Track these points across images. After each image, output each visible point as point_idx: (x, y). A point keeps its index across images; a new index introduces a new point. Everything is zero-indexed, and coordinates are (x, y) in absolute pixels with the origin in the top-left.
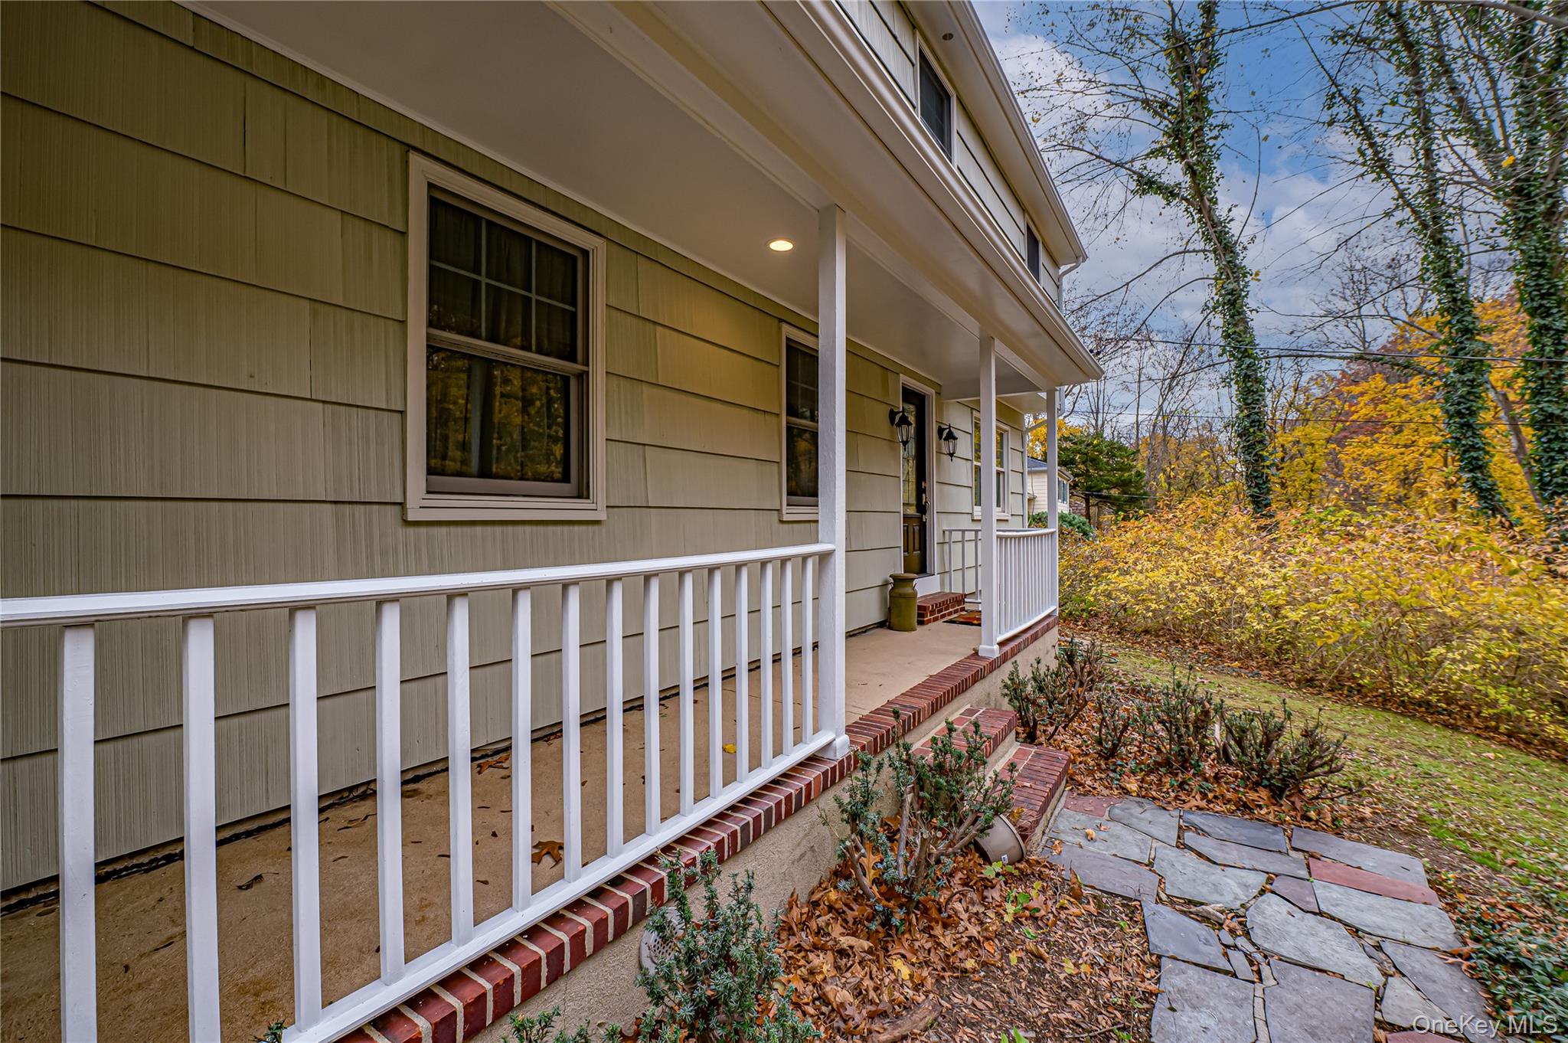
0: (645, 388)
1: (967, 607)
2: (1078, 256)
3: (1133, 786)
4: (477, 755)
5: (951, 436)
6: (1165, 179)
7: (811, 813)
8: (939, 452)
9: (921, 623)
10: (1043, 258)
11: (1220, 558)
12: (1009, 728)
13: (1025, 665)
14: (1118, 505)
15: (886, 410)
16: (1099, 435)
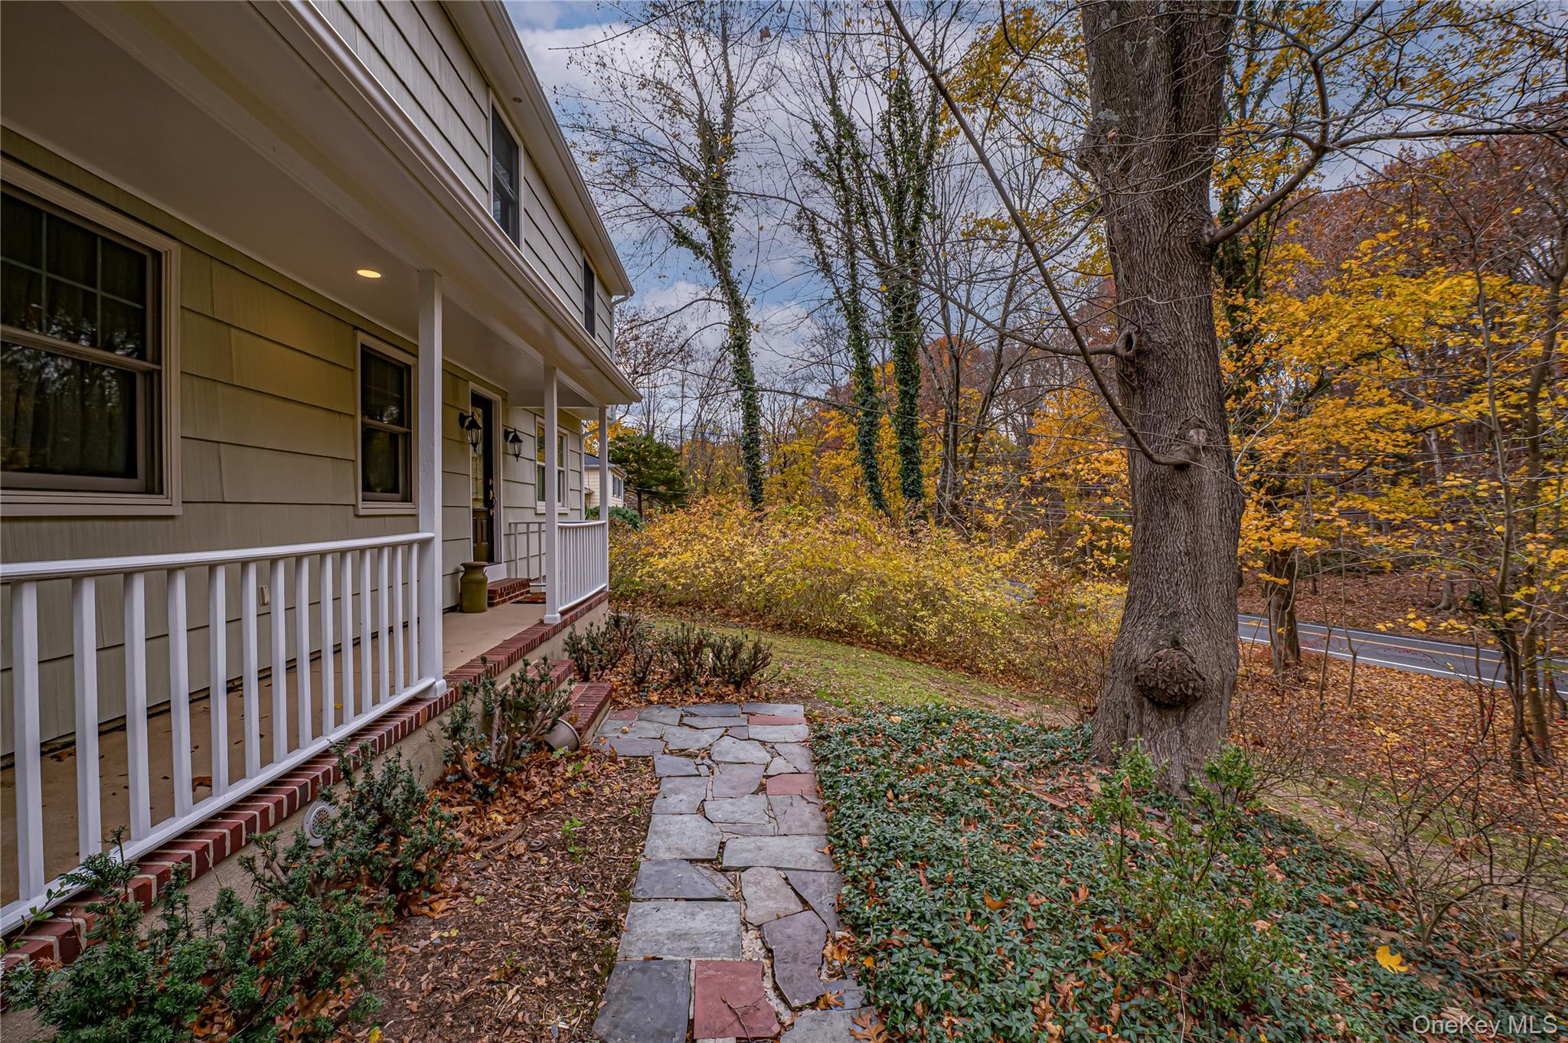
0: (219, 387)
1: (532, 590)
2: (627, 291)
3: (655, 698)
4: (45, 749)
5: (516, 439)
6: (694, 237)
7: (421, 736)
8: (505, 453)
9: (491, 605)
10: (597, 288)
11: (728, 542)
12: (569, 670)
13: (581, 628)
14: (666, 500)
15: (457, 413)
16: (650, 436)
